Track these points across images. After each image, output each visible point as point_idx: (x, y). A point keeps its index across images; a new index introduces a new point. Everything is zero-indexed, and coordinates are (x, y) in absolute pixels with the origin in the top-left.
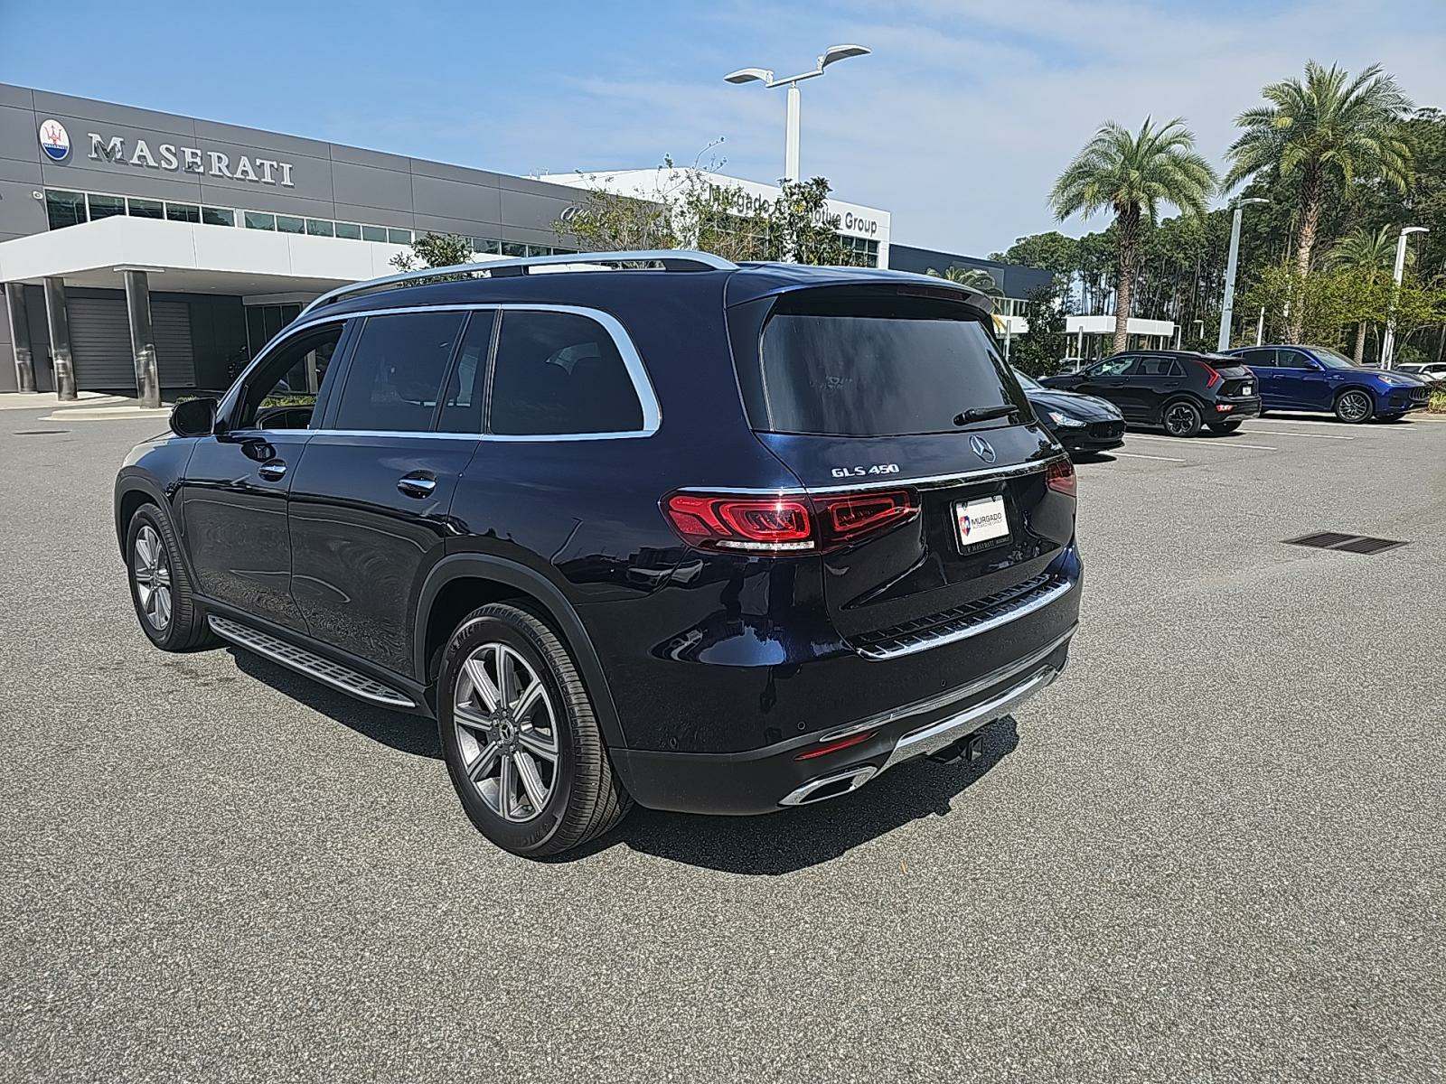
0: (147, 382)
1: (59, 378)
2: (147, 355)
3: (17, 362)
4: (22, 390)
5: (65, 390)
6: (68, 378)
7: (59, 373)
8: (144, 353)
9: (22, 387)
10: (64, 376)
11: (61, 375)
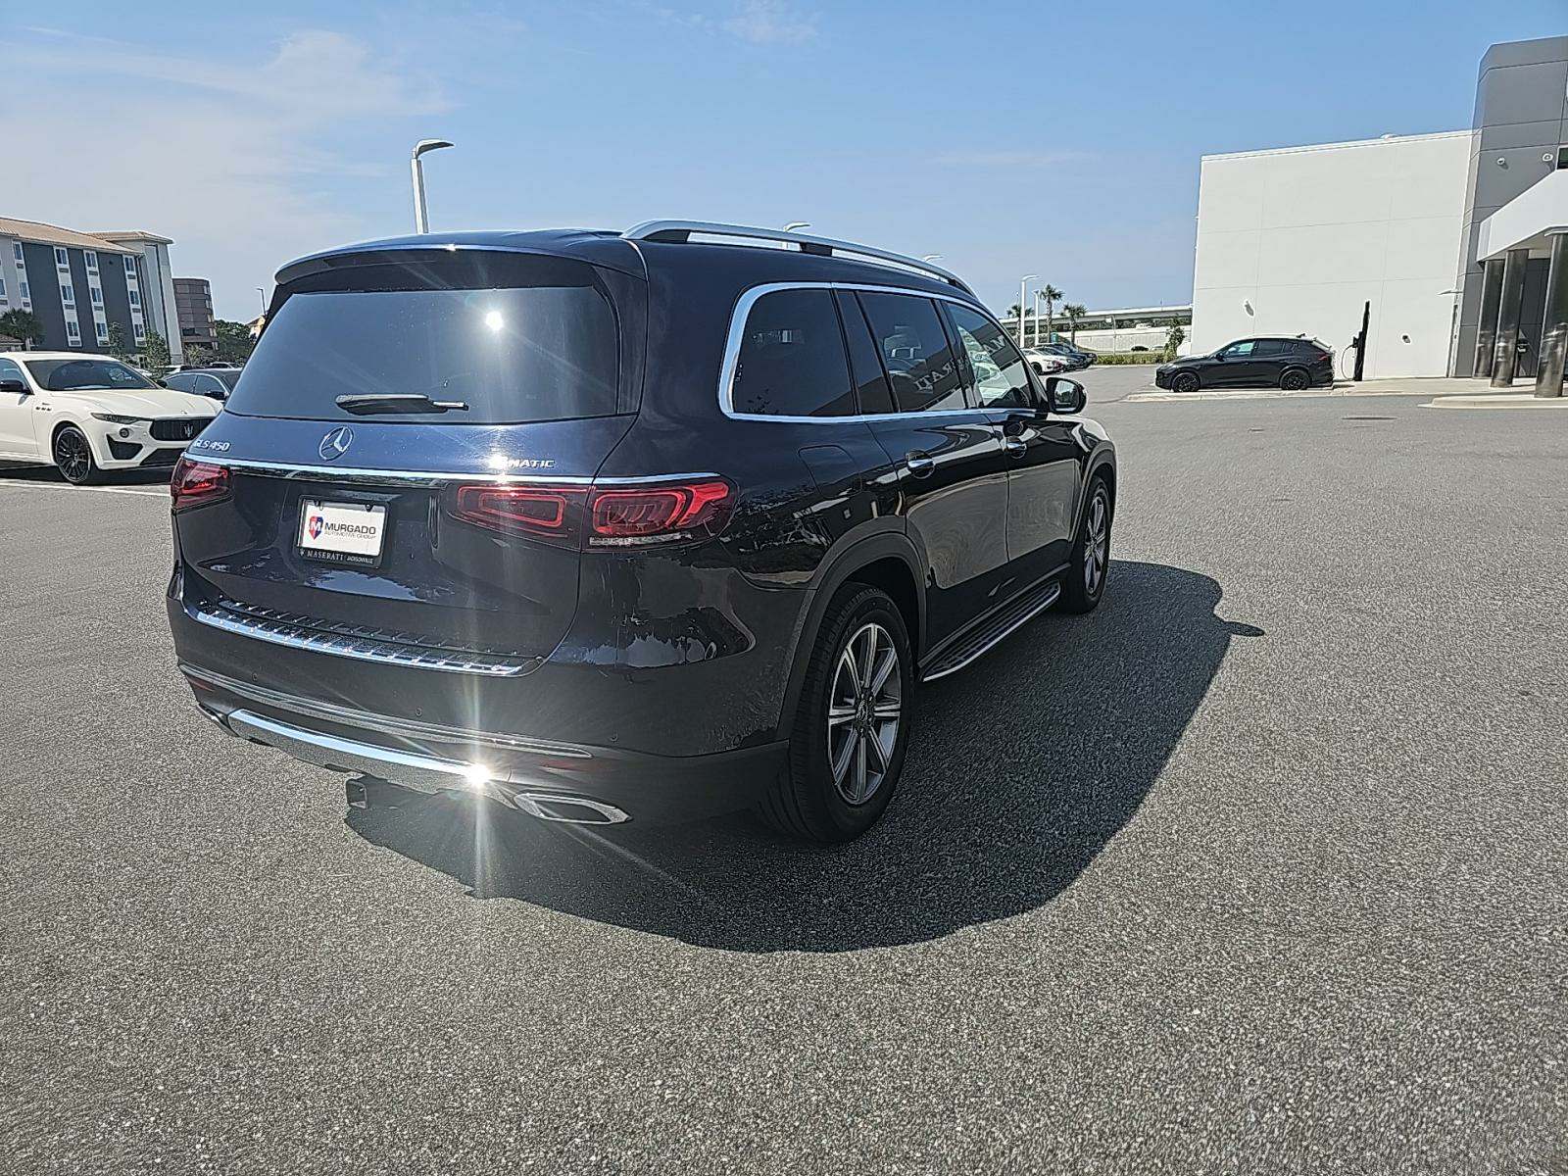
0: (1549, 366)
1: (1497, 362)
2: (1557, 336)
3: (1478, 345)
4: (1476, 376)
5: (1500, 376)
6: (1507, 362)
7: (1497, 357)
8: (1555, 333)
9: (1477, 371)
10: (1504, 360)
11: (1500, 360)
